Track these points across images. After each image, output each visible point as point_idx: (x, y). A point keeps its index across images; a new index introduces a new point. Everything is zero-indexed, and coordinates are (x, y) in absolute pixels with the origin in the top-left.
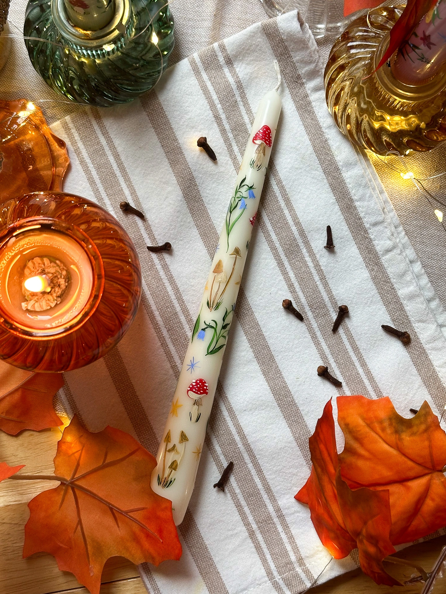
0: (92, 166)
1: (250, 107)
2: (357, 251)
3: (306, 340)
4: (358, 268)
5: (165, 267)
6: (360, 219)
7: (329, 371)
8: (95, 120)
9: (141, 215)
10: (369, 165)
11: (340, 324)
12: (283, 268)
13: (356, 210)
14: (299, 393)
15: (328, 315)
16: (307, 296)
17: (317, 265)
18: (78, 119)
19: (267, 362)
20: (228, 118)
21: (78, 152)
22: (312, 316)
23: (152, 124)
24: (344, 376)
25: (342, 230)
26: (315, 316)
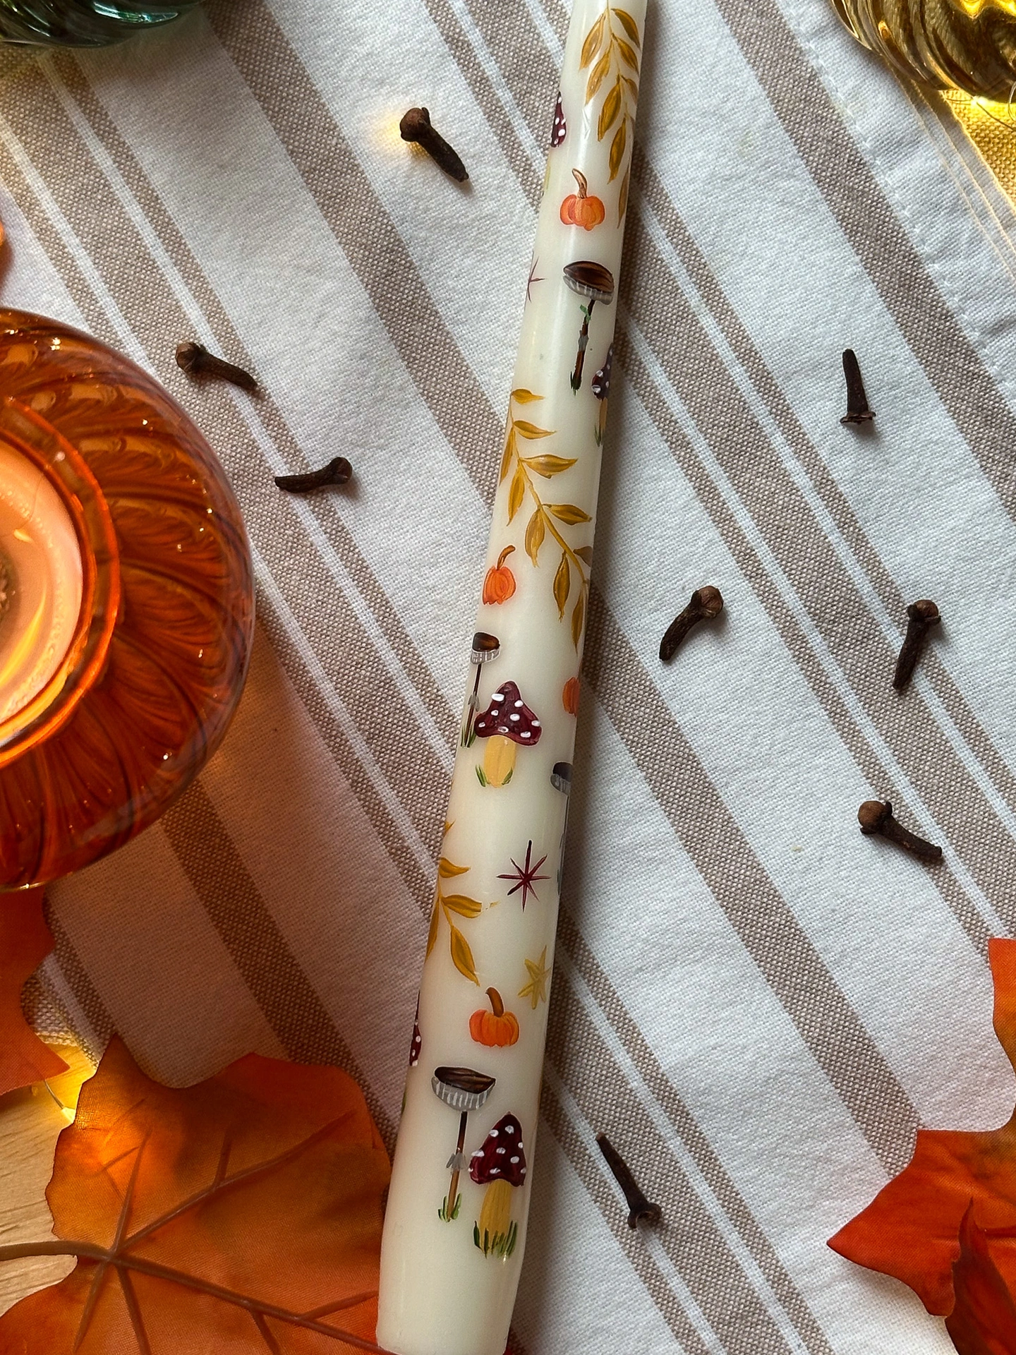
0: (77, 240)
2: (949, 423)
3: (813, 724)
4: (958, 476)
5: (340, 537)
6: (947, 316)
7: (896, 816)
8: (71, 92)
9: (245, 381)
10: (960, 141)
11: (919, 663)
12: (715, 502)
13: (932, 290)
14: (808, 894)
15: (877, 639)
16: (799, 583)
17: (824, 481)
18: (18, 98)
19: (696, 807)
20: (490, 41)
21: (28, 204)
22: (825, 647)
23: (251, 88)
24: (946, 828)
25: (893, 359)
26: (832, 644)
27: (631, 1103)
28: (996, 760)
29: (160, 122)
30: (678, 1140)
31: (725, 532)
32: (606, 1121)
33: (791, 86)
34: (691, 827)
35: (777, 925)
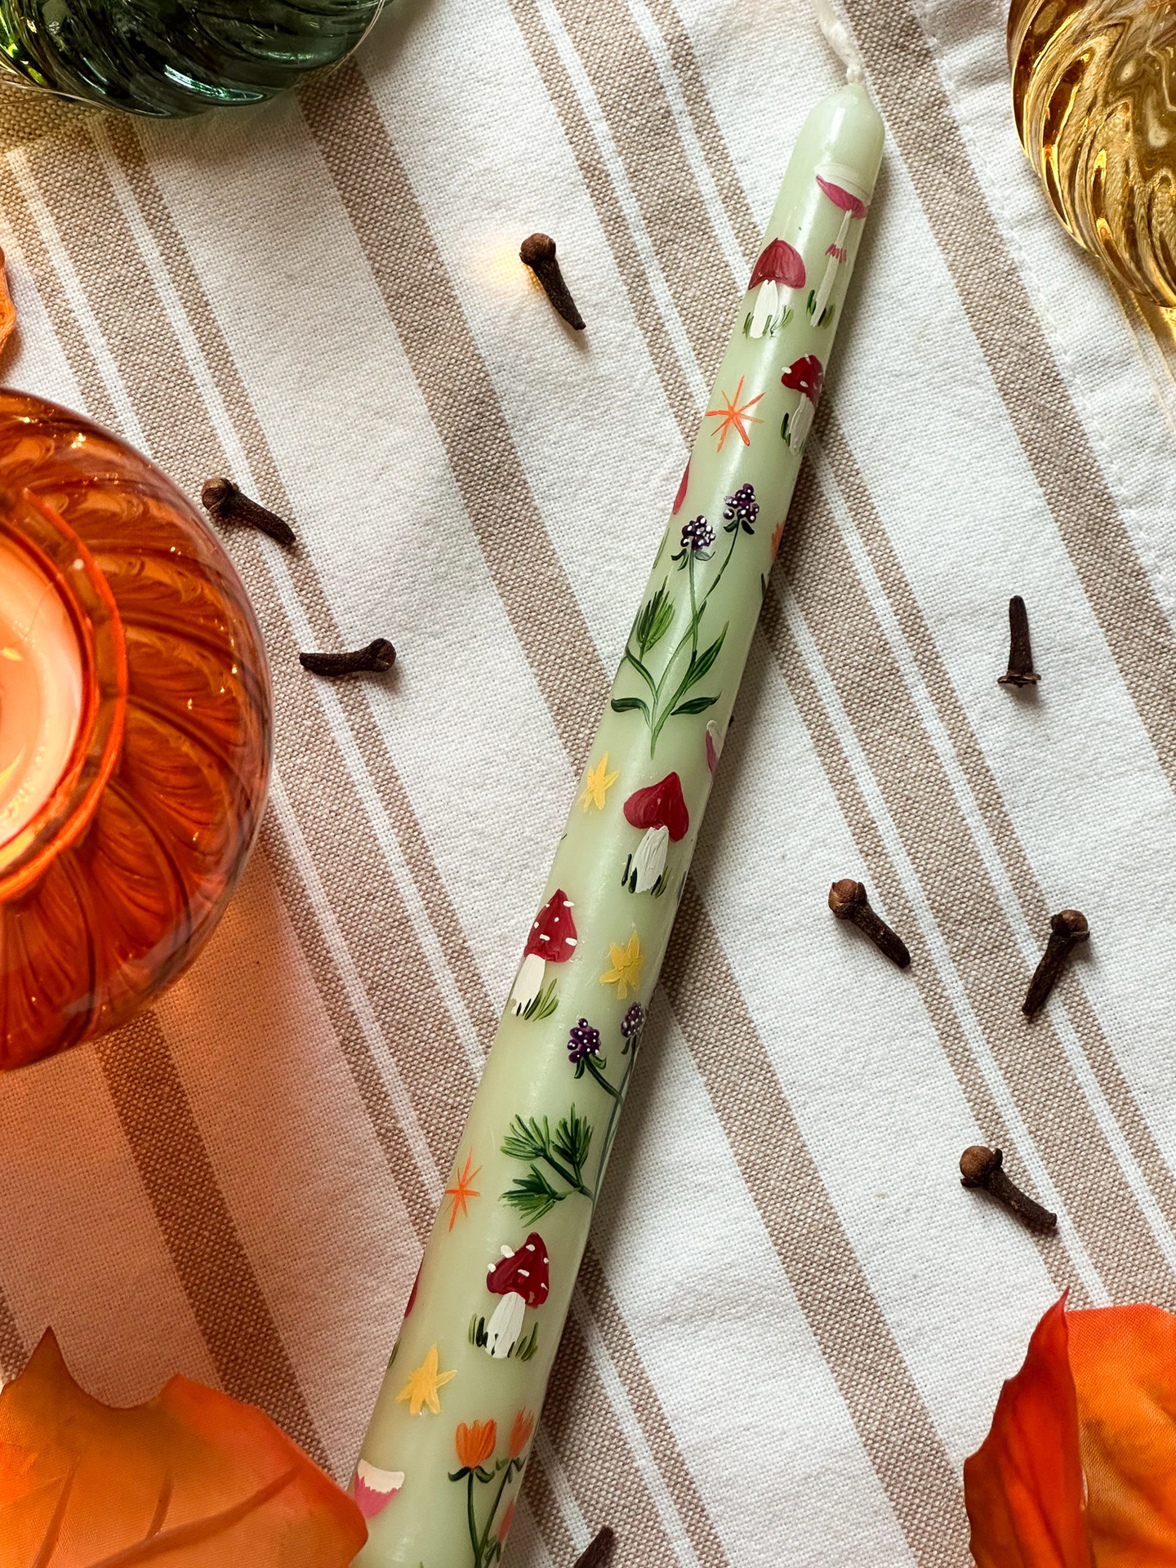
0: (103, 340)
1: (721, 138)
2: (1128, 702)
3: (919, 1044)
4: (1131, 767)
5: (369, 737)
6: (1139, 574)
7: (1006, 1170)
8: (123, 165)
9: (281, 533)
11: (1057, 987)
12: (835, 758)
13: (1125, 541)
14: (887, 1253)
15: (1010, 950)
16: (925, 869)
17: (970, 750)
18: (57, 163)
19: (764, 1128)
20: (633, 175)
21: (49, 289)
22: (946, 952)
23: (339, 189)
24: (1065, 1192)
25: (1069, 617)
26: (955, 950)
27: (635, 1486)
28: (1136, 1119)
29: (224, 215)
30: (686, 1542)
31: (843, 796)
32: (600, 1505)
33: (985, 278)
34: (754, 1152)
35: (843, 1286)
